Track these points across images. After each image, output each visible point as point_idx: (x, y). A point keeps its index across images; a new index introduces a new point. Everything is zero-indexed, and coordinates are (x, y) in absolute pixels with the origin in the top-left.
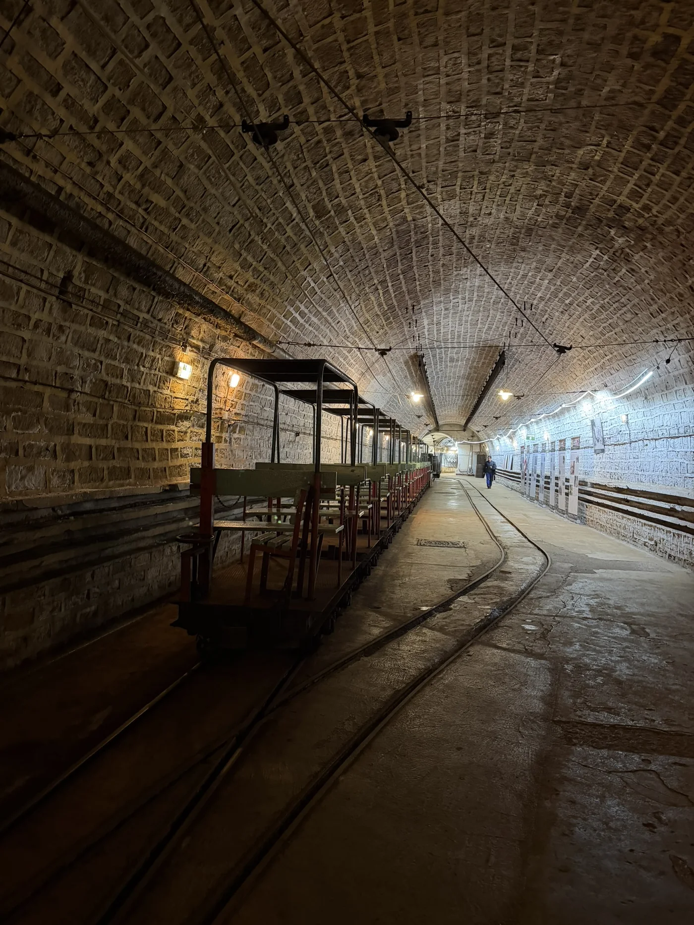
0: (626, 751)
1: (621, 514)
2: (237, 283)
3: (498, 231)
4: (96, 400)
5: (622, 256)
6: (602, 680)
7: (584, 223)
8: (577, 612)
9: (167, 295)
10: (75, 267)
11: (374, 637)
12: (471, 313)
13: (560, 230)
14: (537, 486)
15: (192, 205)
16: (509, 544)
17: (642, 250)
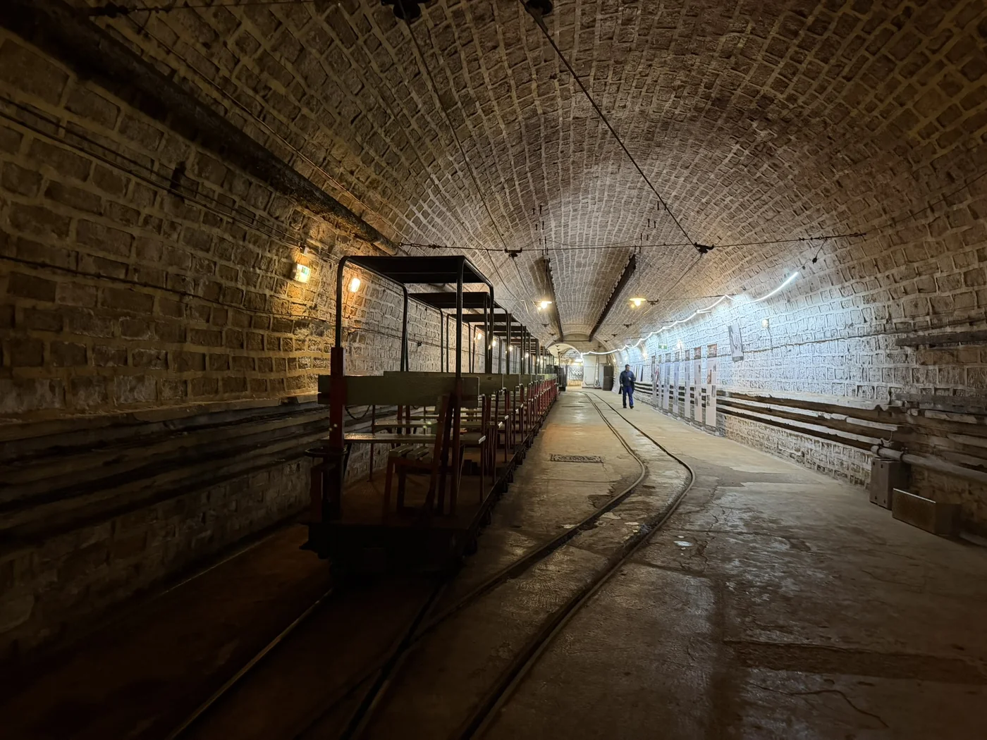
0: (806, 671)
1: (764, 424)
2: (358, 179)
3: (632, 125)
4: (209, 304)
5: (765, 150)
6: (768, 597)
7: (724, 115)
8: (731, 526)
9: (285, 191)
10: (187, 158)
11: (518, 558)
12: (601, 214)
13: (698, 124)
14: (671, 398)
15: (313, 92)
16: (648, 458)
17: (786, 144)
